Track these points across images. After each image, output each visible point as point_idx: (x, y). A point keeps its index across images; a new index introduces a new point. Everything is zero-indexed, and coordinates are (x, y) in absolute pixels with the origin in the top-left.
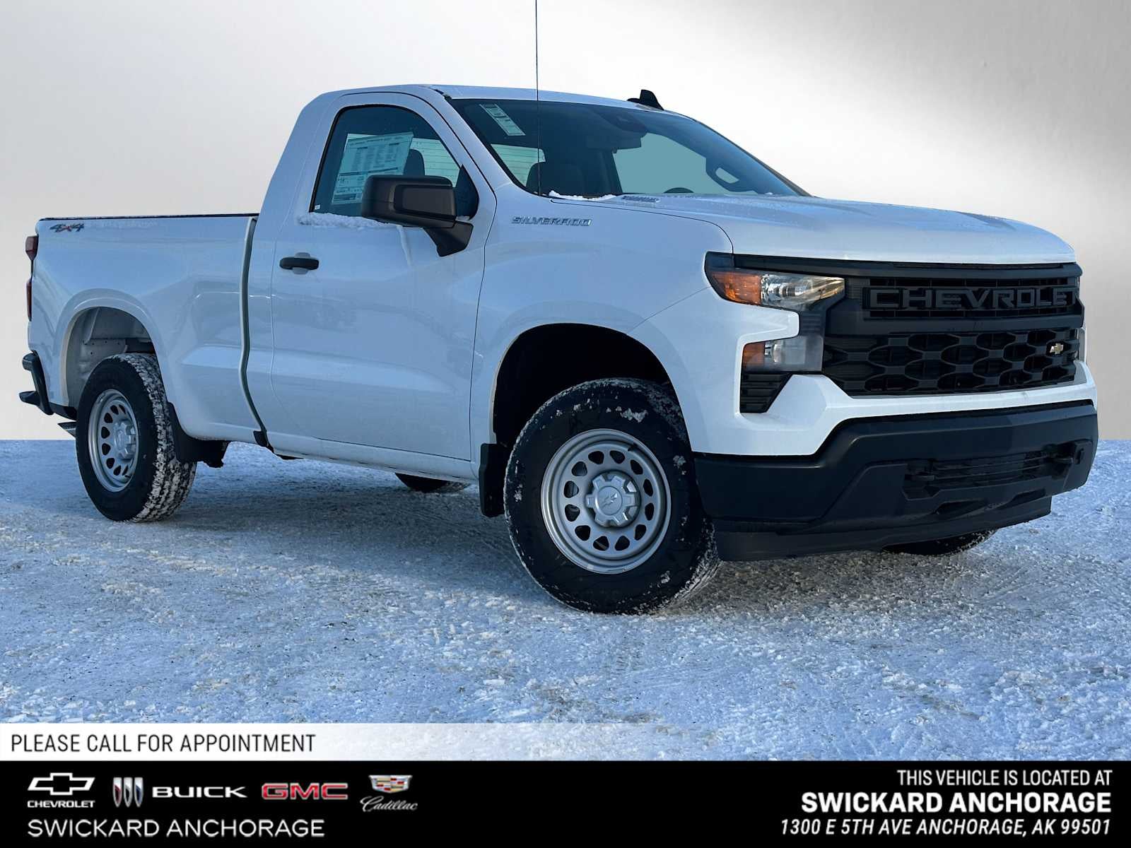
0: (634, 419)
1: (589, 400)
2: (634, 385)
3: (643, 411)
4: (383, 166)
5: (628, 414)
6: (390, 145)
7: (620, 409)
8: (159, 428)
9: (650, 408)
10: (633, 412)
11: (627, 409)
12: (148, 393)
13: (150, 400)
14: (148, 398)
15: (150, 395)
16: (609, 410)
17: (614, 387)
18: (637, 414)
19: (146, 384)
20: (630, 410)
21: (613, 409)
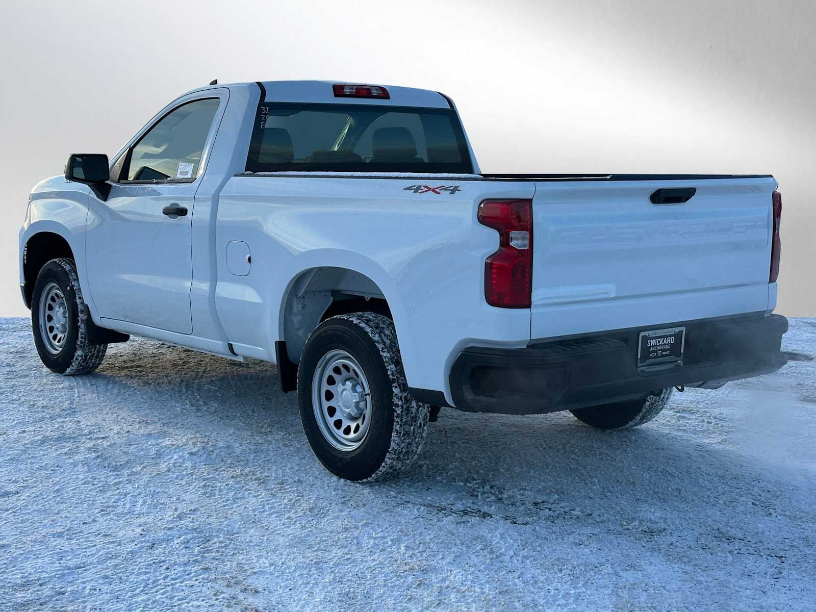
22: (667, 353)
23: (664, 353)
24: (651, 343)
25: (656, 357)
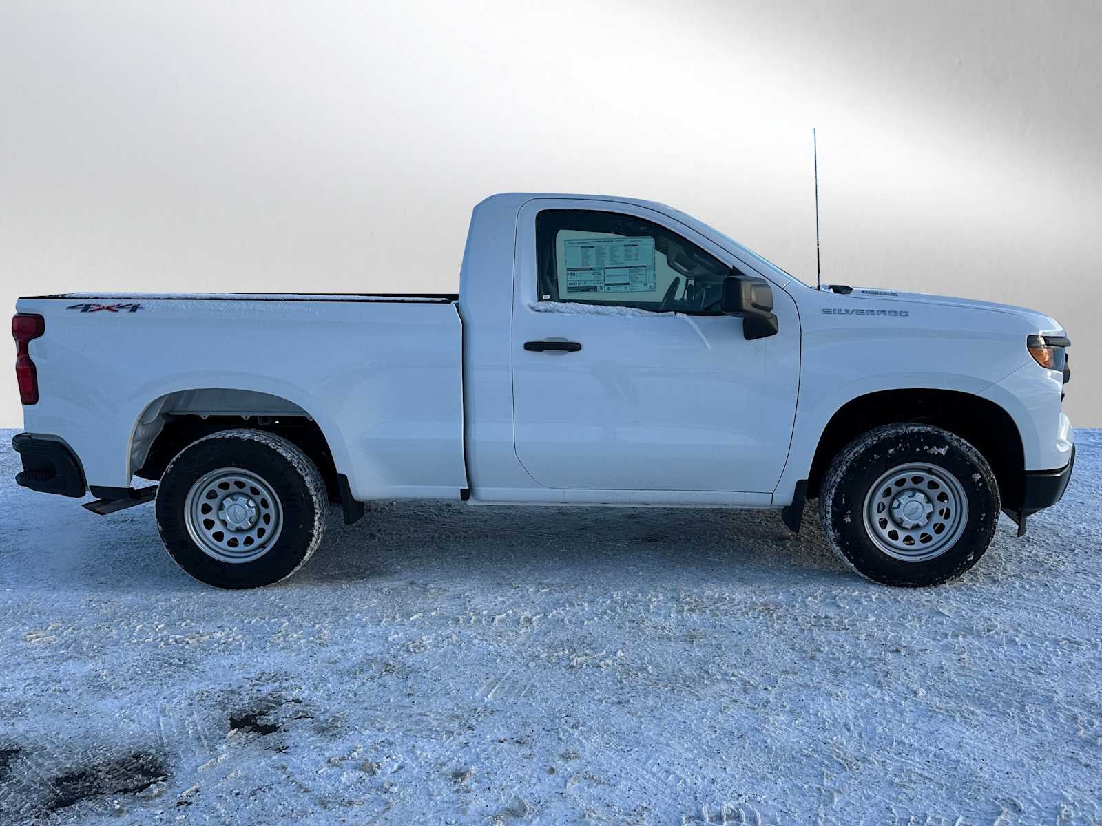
0: (939, 453)
1: (900, 445)
2: (929, 429)
3: (945, 447)
4: (623, 263)
5: (935, 450)
6: (625, 246)
7: (927, 448)
8: (314, 498)
9: (949, 444)
10: (938, 448)
11: (933, 447)
12: (296, 468)
13: (299, 474)
14: (298, 472)
15: (298, 469)
16: (918, 450)
17: (915, 433)
18: (941, 449)
19: (289, 459)
20: (935, 447)
21: (921, 448)
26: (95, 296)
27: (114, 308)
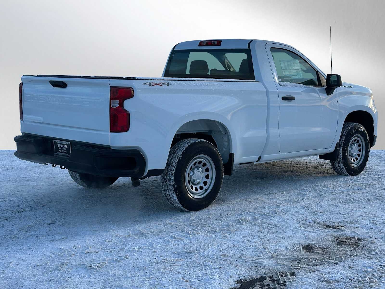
1: (355, 129)
16: (358, 130)
22: (66, 152)
23: (65, 152)
24: (59, 146)
25: (61, 152)
26: (150, 79)
27: (160, 84)
